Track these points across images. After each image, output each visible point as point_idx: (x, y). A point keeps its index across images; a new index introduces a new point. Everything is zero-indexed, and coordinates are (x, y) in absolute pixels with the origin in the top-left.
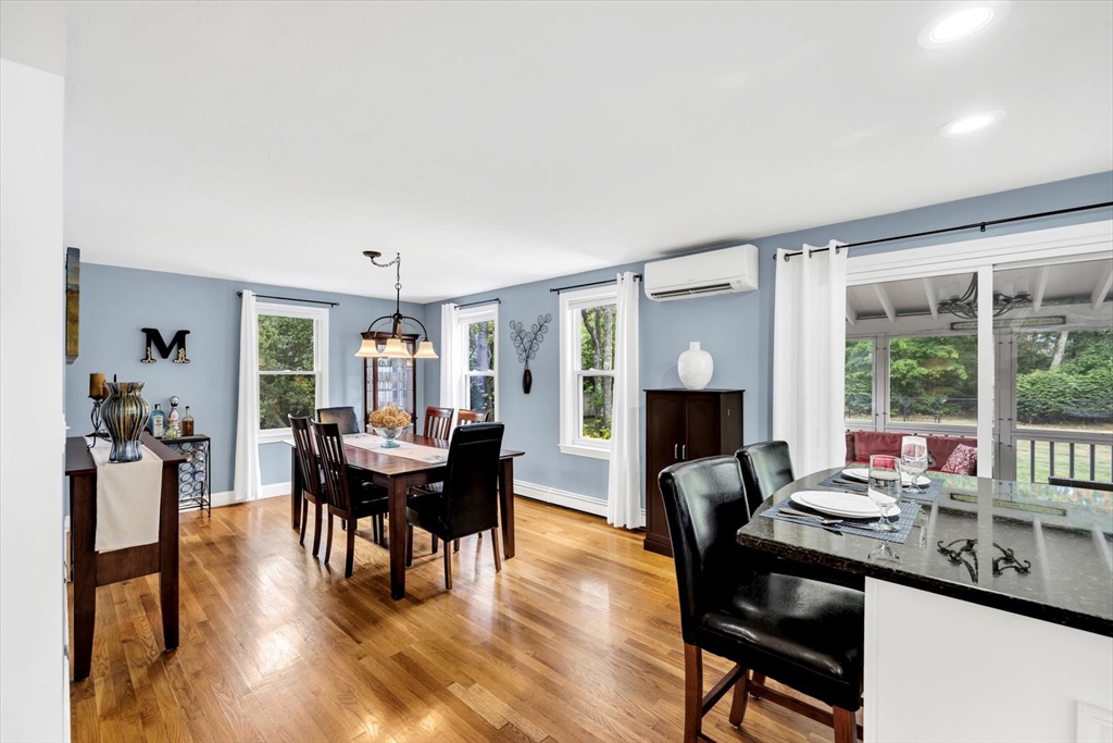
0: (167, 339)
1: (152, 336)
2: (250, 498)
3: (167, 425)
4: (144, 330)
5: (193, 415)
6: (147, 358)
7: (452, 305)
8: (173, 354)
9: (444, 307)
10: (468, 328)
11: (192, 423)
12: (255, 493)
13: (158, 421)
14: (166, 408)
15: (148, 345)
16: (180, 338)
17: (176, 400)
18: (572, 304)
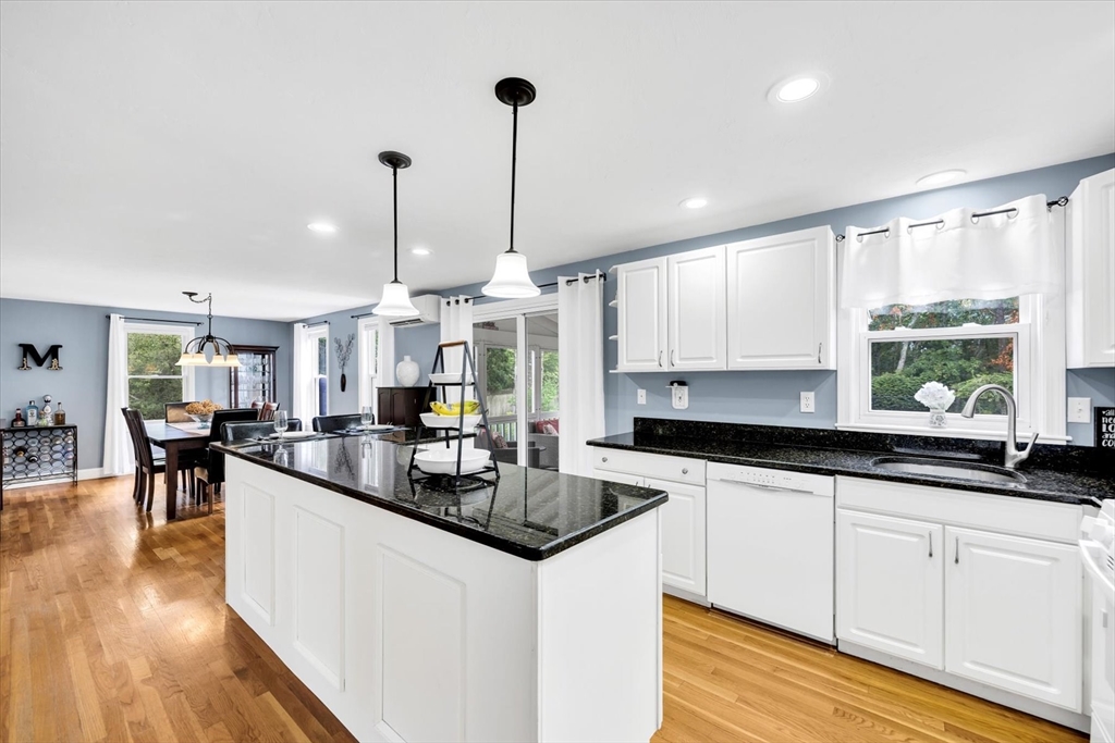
0: (41, 352)
1: (28, 350)
2: (117, 472)
3: (40, 416)
4: (20, 345)
5: (64, 409)
6: (22, 366)
7: (301, 325)
8: (46, 364)
9: (296, 325)
10: (317, 342)
11: (63, 415)
12: (122, 469)
13: (32, 414)
14: (39, 404)
15: (25, 356)
16: (54, 351)
17: (49, 398)
18: (366, 326)
